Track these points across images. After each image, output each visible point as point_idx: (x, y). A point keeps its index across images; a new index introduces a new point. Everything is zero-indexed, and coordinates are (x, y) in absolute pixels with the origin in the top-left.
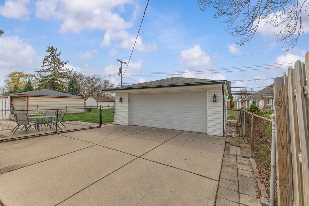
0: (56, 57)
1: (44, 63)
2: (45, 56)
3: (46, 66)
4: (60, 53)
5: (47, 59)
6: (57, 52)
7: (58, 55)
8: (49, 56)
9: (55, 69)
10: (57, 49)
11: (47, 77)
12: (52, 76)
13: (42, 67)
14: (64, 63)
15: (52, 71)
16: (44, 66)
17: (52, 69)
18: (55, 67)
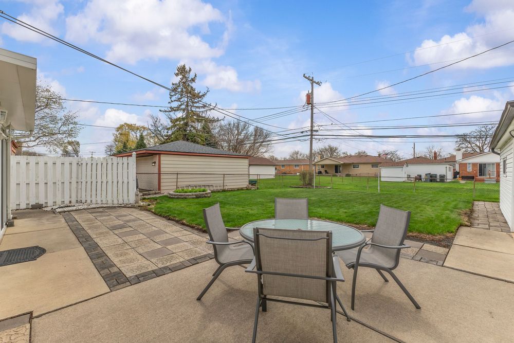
0: (189, 85)
1: (171, 96)
2: (173, 84)
3: (175, 101)
4: (195, 76)
5: (176, 88)
6: (192, 75)
7: (193, 80)
8: (178, 83)
9: (187, 106)
10: (190, 70)
11: (177, 120)
12: (183, 119)
13: (169, 103)
14: (201, 94)
15: (184, 110)
16: (172, 101)
17: (183, 107)
18: (187, 102)
